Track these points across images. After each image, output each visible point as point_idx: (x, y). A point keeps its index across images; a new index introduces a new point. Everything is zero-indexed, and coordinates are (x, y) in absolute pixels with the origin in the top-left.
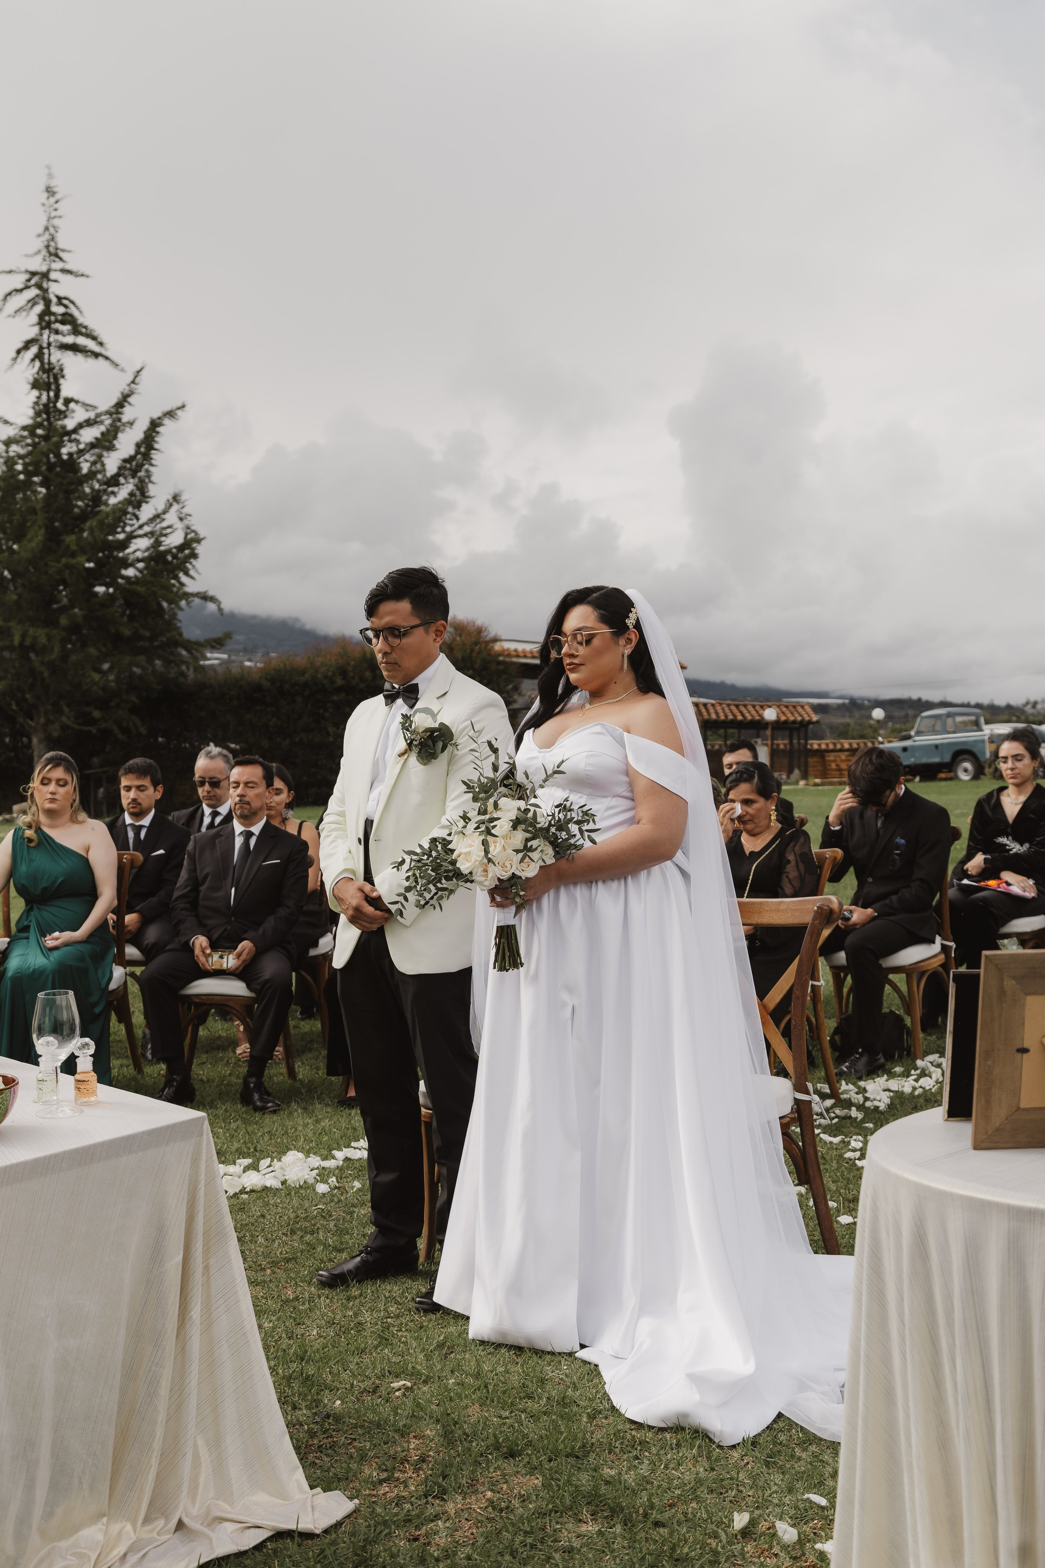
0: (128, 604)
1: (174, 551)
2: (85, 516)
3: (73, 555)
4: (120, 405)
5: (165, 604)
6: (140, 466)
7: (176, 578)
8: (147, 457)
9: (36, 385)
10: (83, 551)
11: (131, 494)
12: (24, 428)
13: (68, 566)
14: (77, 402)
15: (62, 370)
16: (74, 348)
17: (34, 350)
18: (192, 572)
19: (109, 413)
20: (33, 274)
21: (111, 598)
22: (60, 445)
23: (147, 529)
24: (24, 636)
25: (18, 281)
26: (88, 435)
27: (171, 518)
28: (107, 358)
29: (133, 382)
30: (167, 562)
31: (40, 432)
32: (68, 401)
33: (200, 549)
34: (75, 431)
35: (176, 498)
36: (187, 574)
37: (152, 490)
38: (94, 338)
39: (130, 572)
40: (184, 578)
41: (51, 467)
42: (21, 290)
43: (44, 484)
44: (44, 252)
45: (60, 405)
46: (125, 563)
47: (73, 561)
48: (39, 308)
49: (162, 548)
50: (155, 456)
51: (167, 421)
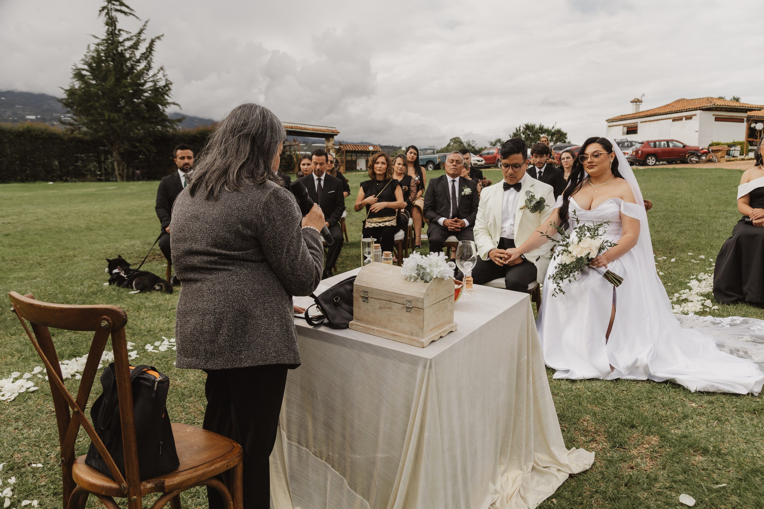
0: (146, 105)
1: (162, 87)
2: (127, 74)
3: (126, 87)
4: (140, 33)
5: (160, 106)
6: (148, 56)
7: (164, 97)
8: (150, 53)
9: (107, 24)
10: (128, 86)
11: (145, 66)
12: (103, 40)
13: (124, 91)
14: (123, 31)
15: (116, 19)
16: (121, 11)
17: (106, 11)
18: (170, 95)
19: (135, 36)
21: (141, 103)
22: (117, 47)
23: (151, 79)
24: (109, 116)
26: (128, 44)
27: (160, 75)
28: (134, 15)
29: (145, 25)
30: (160, 91)
31: (110, 42)
32: (120, 30)
33: (171, 87)
34: (122, 42)
35: (162, 68)
36: (167, 95)
37: (153, 65)
38: (128, 8)
39: (146, 94)
40: (166, 97)
41: (114, 55)
43: (113, 60)
45: (117, 32)
46: (145, 91)
47: (126, 89)
49: (157, 86)
50: (153, 52)
51: (157, 40)
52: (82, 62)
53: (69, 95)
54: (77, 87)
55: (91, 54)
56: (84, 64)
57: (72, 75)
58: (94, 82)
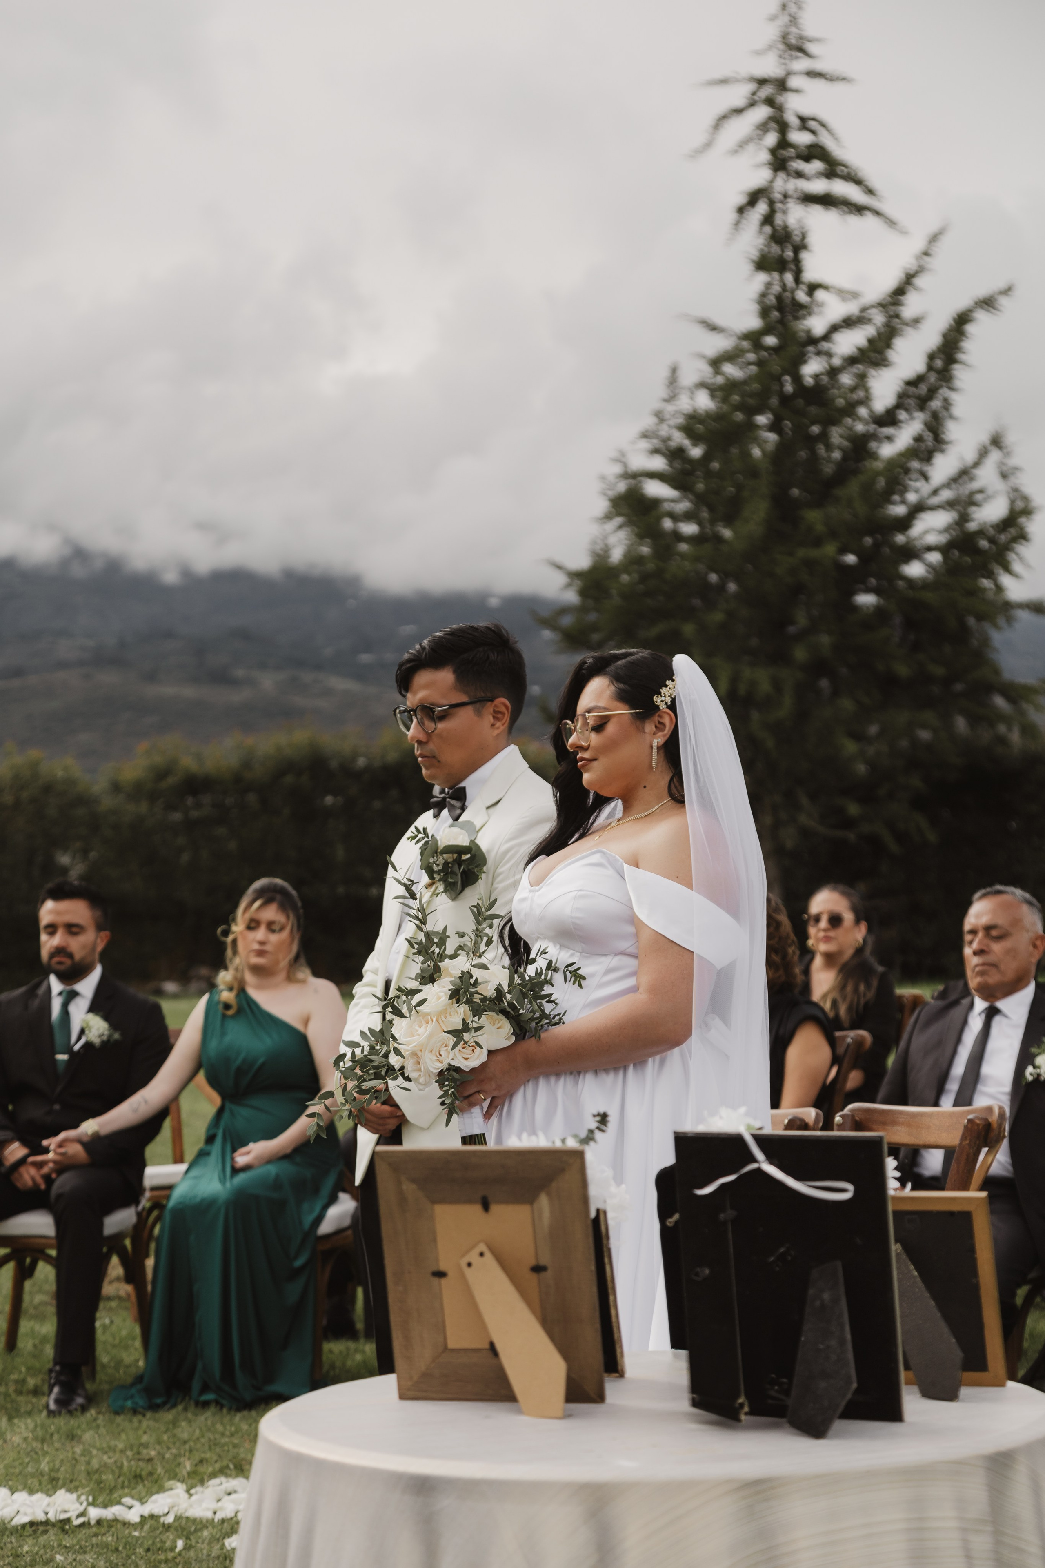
1: (992, 532)
2: (841, 476)
3: (824, 543)
4: (899, 292)
6: (932, 392)
7: (991, 575)
8: (946, 374)
9: (763, 264)
10: (833, 534)
11: (918, 439)
12: (744, 336)
13: (807, 562)
14: (829, 287)
15: (804, 236)
16: (826, 201)
17: (762, 207)
18: (1017, 566)
19: (882, 305)
20: (762, 82)
21: (885, 612)
22: (800, 359)
23: (946, 495)
25: (739, 95)
26: (847, 343)
27: (987, 474)
28: (877, 213)
29: (926, 254)
30: (977, 551)
31: (769, 341)
32: (812, 288)
33: (1031, 526)
34: (826, 337)
36: (1007, 569)
37: (952, 431)
38: (858, 182)
39: (916, 569)
40: (1003, 577)
41: (785, 400)
42: (739, 111)
43: (774, 427)
44: (781, 47)
45: (801, 296)
46: (910, 553)
48: (771, 139)
49: (972, 526)
50: (959, 373)
51: (981, 315)
52: (645, 445)
53: (583, 593)
54: (617, 555)
55: (685, 404)
56: (656, 451)
57: (602, 505)
58: (689, 529)
